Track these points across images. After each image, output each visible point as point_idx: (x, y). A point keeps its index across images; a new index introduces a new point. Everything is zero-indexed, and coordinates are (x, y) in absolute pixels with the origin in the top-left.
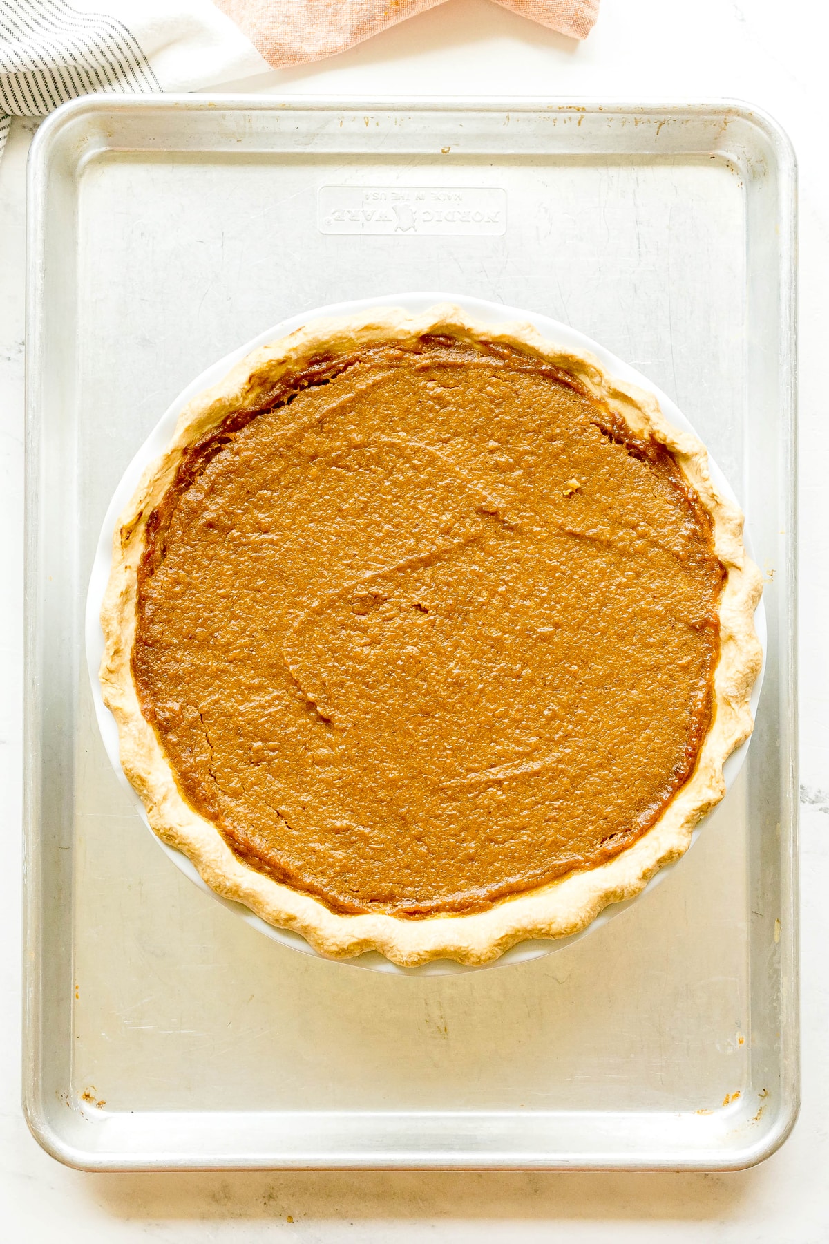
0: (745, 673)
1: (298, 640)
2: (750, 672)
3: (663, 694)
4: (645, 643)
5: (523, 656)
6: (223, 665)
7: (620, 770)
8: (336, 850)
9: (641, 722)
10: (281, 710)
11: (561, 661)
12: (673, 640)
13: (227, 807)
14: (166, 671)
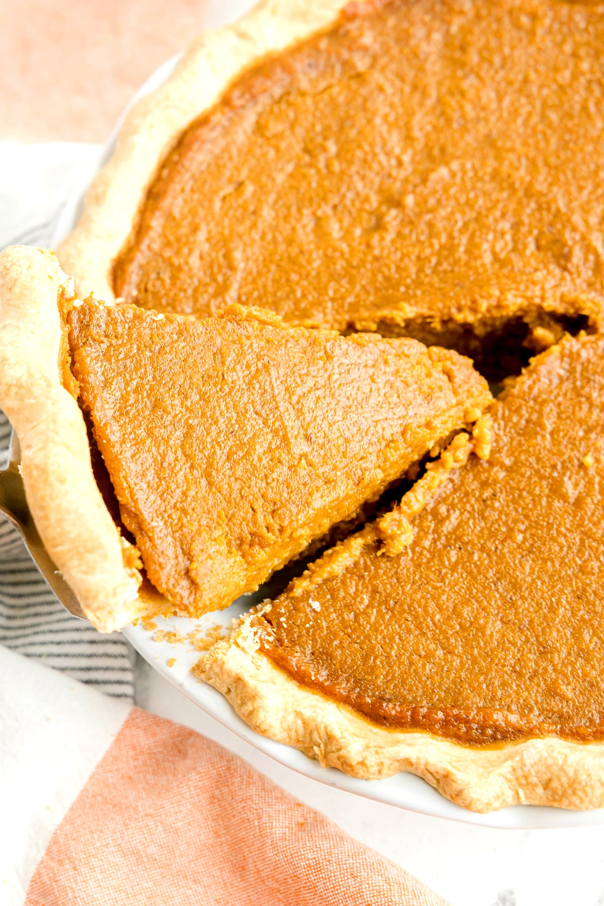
0: (566, 768)
1: (485, 173)
2: (569, 779)
3: (504, 666)
4: (580, 628)
5: (522, 463)
6: (433, 93)
7: (373, 619)
8: (201, 258)
9: (452, 640)
10: (382, 168)
11: (527, 517)
12: (593, 667)
13: (241, 118)
14: (412, 24)
